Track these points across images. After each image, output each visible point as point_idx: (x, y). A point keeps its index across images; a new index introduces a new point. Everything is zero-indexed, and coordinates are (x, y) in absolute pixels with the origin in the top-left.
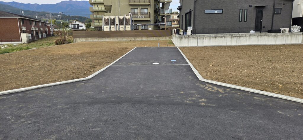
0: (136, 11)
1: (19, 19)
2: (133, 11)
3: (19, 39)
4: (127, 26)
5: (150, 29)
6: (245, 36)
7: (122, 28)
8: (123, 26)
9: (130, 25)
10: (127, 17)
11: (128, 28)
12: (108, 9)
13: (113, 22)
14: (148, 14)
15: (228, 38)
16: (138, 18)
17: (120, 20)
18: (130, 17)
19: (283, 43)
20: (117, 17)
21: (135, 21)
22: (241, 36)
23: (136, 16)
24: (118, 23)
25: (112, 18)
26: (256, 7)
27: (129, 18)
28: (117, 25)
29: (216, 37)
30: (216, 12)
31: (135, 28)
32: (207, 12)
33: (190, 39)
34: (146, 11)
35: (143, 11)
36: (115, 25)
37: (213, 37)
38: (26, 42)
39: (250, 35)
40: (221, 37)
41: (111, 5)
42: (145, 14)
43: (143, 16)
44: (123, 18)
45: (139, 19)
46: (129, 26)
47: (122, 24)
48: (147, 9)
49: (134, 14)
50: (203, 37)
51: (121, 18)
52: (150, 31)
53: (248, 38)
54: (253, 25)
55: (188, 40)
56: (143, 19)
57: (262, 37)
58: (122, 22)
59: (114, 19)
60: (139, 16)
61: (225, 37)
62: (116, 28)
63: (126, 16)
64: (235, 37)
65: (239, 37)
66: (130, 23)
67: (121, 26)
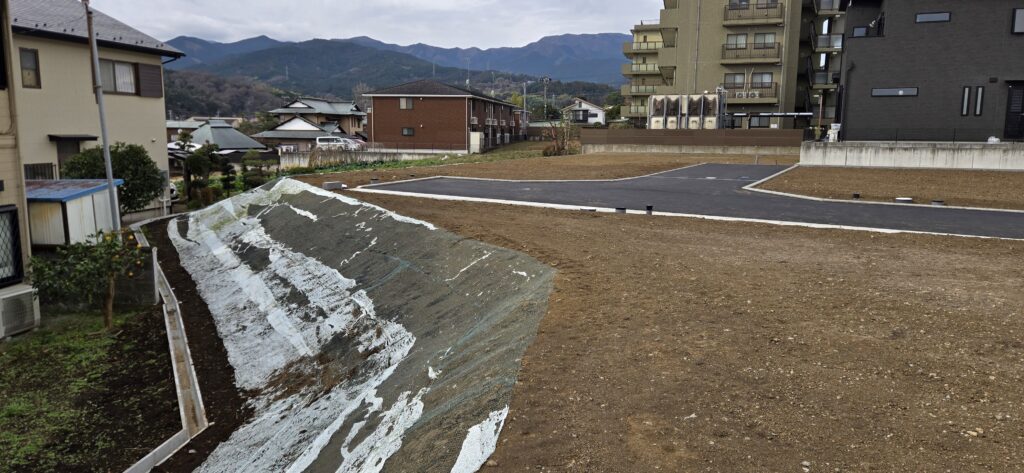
0: (739, 79)
1: (469, 99)
2: (730, 80)
3: (464, 144)
4: (707, 119)
5: (774, 126)
6: (971, 149)
7: (694, 123)
8: (696, 119)
9: (714, 115)
10: (711, 98)
11: (711, 123)
12: (665, 77)
13: (673, 109)
14: (770, 87)
15: (924, 152)
16: (743, 97)
17: (691, 103)
18: (716, 96)
20: (685, 96)
21: (730, 106)
22: (960, 149)
23: (737, 93)
24: (685, 110)
25: (673, 98)
26: (1008, 82)
27: (715, 99)
28: (683, 115)
29: (891, 149)
30: (901, 93)
31: (728, 125)
32: (876, 92)
33: (828, 150)
34: (767, 79)
35: (757, 79)
36: (679, 116)
37: (884, 149)
38: (477, 151)
39: (984, 148)
40: (906, 149)
41: (675, 67)
42: (762, 86)
43: (757, 93)
44: (700, 100)
45: (744, 100)
46: (714, 119)
47: (697, 115)
48: (771, 74)
49: (735, 87)
50: (860, 148)
51: (696, 98)
52: (774, 129)
53: (976, 154)
54: (1001, 122)
55: (825, 153)
56: (757, 100)
57: (1017, 152)
58: (694, 109)
59: (677, 101)
60: (744, 94)
61: (915, 149)
62: (679, 122)
63: (709, 93)
64: (944, 149)
65: (954, 150)
66: (717, 112)
67: (692, 119)
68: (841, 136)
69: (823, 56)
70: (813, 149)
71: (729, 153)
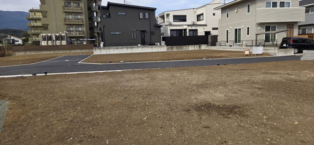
0: (71, 29)
2: (68, 29)
4: (63, 41)
5: (85, 43)
6: (135, 48)
7: (58, 43)
8: (59, 41)
9: (65, 40)
10: (63, 35)
11: (64, 43)
12: (45, 27)
13: (50, 38)
14: (82, 31)
15: (125, 49)
16: (73, 34)
17: (56, 36)
18: (65, 34)
19: (157, 51)
20: (53, 34)
21: (70, 37)
22: (133, 48)
23: (71, 33)
24: (54, 39)
25: (49, 35)
26: (141, 31)
27: (64, 35)
28: (54, 40)
29: (117, 49)
30: (117, 33)
31: (70, 43)
32: (111, 33)
33: (101, 49)
34: (80, 29)
35: (77, 29)
36: (52, 41)
37: (116, 49)
39: (138, 47)
40: (121, 48)
41: (48, 24)
42: (79, 31)
43: (78, 33)
44: (59, 35)
45: (74, 35)
46: (65, 42)
47: (59, 40)
48: (81, 27)
49: (70, 31)
50: (110, 48)
51: (57, 35)
52: (85, 44)
53: (136, 48)
54: (140, 41)
55: (100, 50)
56: (78, 35)
57: (145, 48)
58: (57, 38)
59: (51, 36)
60: (74, 33)
61: (123, 48)
62: (53, 43)
63: (62, 33)
64: (129, 48)
65: (131, 48)
66: (66, 39)
67: (57, 42)
68: (104, 45)
69: (96, 23)
70: (97, 50)
71: (72, 52)
